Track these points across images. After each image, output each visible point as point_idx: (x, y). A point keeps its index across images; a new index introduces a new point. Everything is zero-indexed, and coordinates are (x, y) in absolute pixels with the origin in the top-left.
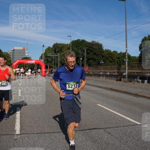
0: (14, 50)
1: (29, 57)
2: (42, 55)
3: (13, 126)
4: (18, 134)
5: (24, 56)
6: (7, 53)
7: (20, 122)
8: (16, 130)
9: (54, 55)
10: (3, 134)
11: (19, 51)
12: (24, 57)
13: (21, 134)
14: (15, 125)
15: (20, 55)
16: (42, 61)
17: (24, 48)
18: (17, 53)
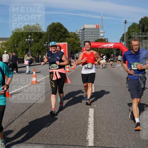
0: (84, 29)
1: (105, 38)
2: (123, 35)
3: (83, 133)
4: (92, 147)
5: (98, 37)
6: (74, 33)
7: (94, 129)
8: (88, 140)
9: (142, 34)
10: (71, 144)
11: (91, 30)
12: (98, 39)
13: (95, 147)
14: (86, 133)
15: (92, 35)
16: (123, 43)
17: (98, 26)
18: (89, 33)
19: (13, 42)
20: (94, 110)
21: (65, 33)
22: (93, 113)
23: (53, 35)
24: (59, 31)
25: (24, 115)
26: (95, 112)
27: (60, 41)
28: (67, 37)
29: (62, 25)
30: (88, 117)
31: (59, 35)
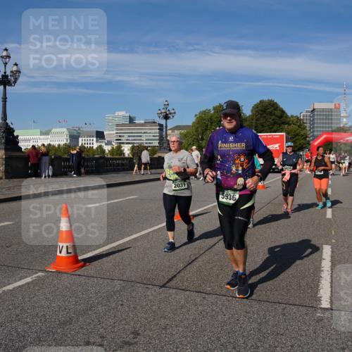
0: (314, 109)
3: (313, 286)
4: (326, 309)
5: (337, 123)
6: (296, 116)
7: (332, 281)
8: (321, 297)
10: (291, 303)
11: (326, 111)
12: (338, 128)
13: (332, 309)
14: (318, 286)
15: (327, 121)
17: (337, 105)
18: (322, 117)
19: (196, 131)
20: (332, 248)
21: (281, 117)
22: (330, 253)
23: (262, 121)
24: (271, 114)
25: (213, 249)
26: (332, 252)
27: (272, 130)
28: (284, 123)
29: (276, 103)
30: (321, 259)
31: (270, 120)
